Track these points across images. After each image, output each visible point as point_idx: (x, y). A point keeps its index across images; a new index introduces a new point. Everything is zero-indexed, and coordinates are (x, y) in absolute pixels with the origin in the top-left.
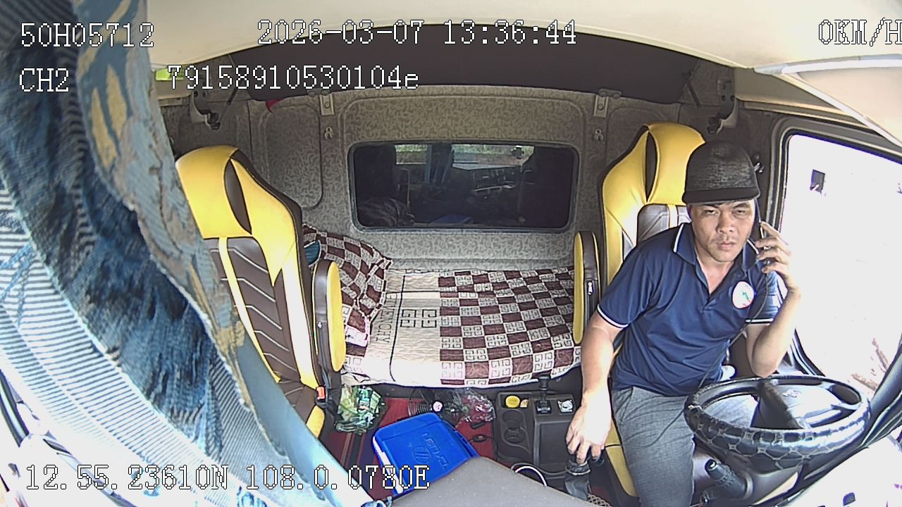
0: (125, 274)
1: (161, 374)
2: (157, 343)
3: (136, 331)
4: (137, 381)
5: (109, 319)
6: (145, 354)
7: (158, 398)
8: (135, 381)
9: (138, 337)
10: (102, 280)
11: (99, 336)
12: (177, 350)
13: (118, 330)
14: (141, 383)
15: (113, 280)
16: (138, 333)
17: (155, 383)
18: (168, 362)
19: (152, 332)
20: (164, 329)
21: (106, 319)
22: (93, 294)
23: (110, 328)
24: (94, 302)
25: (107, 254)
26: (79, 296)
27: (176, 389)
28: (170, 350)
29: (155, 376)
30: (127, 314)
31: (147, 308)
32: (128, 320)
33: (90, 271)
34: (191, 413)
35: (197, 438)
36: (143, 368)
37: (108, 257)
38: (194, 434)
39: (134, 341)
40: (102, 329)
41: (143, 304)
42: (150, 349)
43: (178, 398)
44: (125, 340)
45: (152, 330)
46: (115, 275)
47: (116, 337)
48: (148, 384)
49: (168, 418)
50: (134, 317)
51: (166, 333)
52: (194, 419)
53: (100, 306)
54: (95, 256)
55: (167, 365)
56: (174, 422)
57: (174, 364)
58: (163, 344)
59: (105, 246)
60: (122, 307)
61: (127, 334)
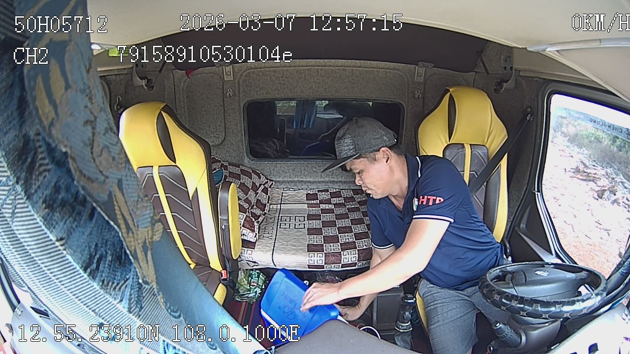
0: (73, 190)
1: (96, 257)
2: (94, 237)
3: (79, 228)
4: (77, 260)
5: (58, 220)
6: (84, 243)
7: (92, 272)
8: (76, 261)
9: (80, 232)
10: (55, 194)
11: (51, 230)
12: (111, 241)
13: (65, 226)
14: (80, 262)
15: (62, 195)
16: (81, 229)
17: (92, 263)
18: (102, 249)
19: (91, 229)
20: (101, 227)
21: (57, 219)
22: (47, 203)
23: (59, 226)
24: (48, 209)
25: (59, 177)
26: (38, 204)
27: (107, 267)
28: (105, 241)
29: (91, 257)
30: (72, 216)
31: (88, 214)
32: (72, 221)
33: (46, 188)
34: (118, 284)
35: (121, 301)
36: (82, 253)
37: (60, 179)
38: (119, 298)
39: (76, 235)
40: (53, 226)
41: (85, 210)
42: (88, 240)
43: (109, 273)
44: (70, 233)
45: (91, 227)
46: (64, 191)
47: (63, 231)
48: (85, 263)
49: (99, 286)
50: (77, 218)
51: (102, 229)
52: (120, 288)
53: (53, 211)
54: (50, 179)
55: (101, 251)
56: (104, 289)
57: (107, 250)
58: (99, 237)
59: (58, 172)
60: (69, 212)
61: (72, 230)
